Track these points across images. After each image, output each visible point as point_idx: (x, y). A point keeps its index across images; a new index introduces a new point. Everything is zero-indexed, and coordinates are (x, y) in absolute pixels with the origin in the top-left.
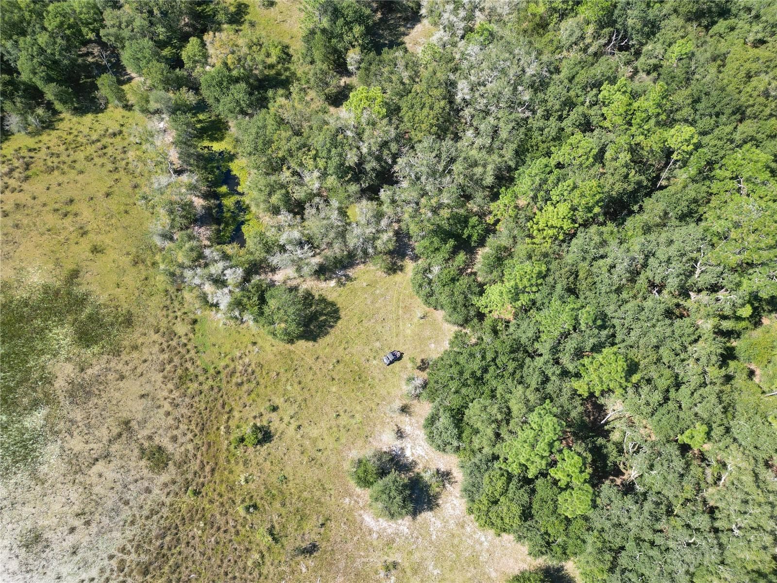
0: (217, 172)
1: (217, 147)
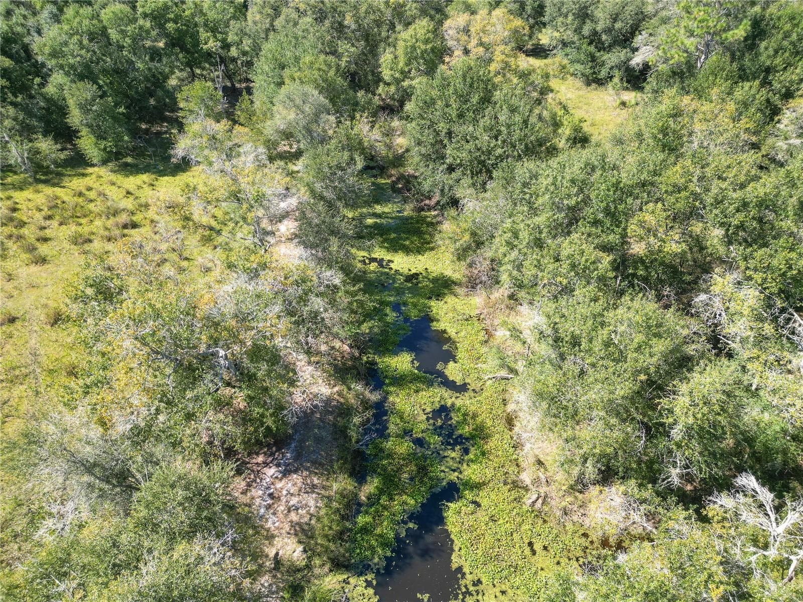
0: (391, 316)
1: (402, 263)
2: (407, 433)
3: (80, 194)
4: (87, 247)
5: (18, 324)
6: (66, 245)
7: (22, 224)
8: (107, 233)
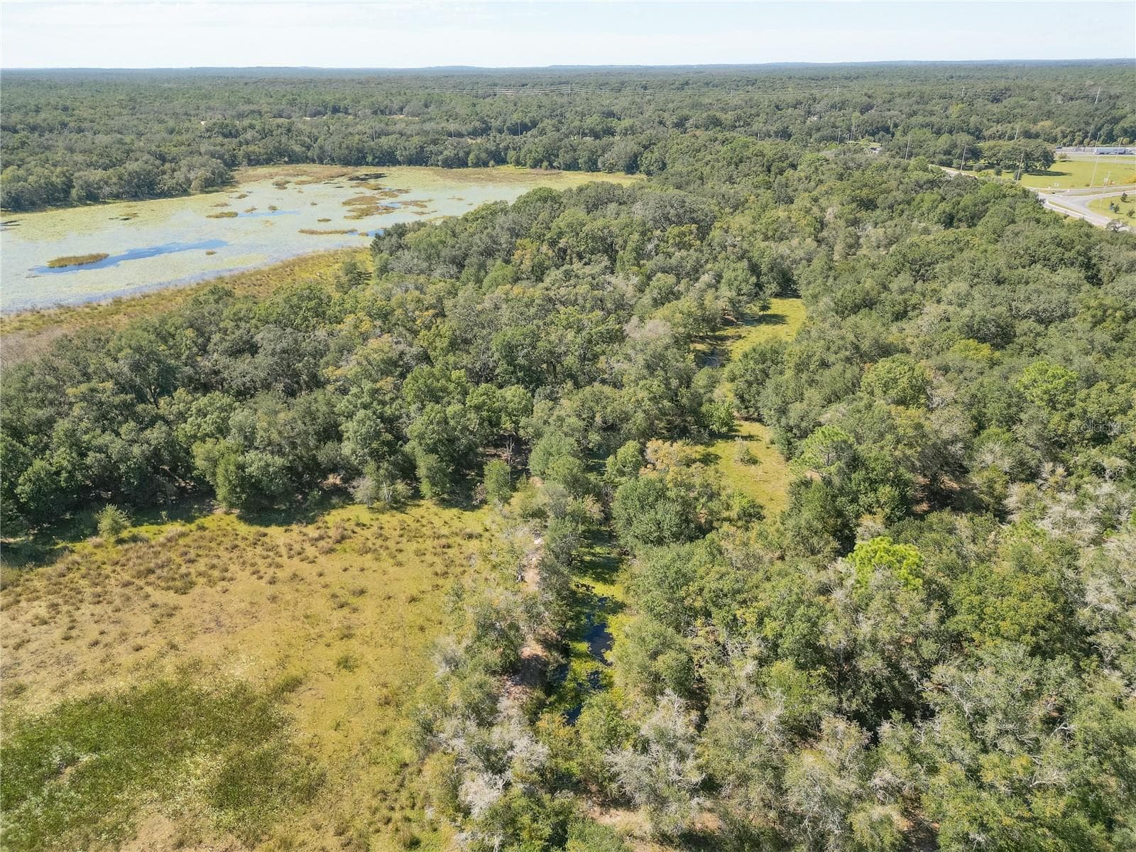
0: (584, 621)
2: (575, 679)
3: (418, 521)
4: (423, 558)
5: (392, 600)
6: (412, 555)
7: (386, 539)
8: (433, 550)
